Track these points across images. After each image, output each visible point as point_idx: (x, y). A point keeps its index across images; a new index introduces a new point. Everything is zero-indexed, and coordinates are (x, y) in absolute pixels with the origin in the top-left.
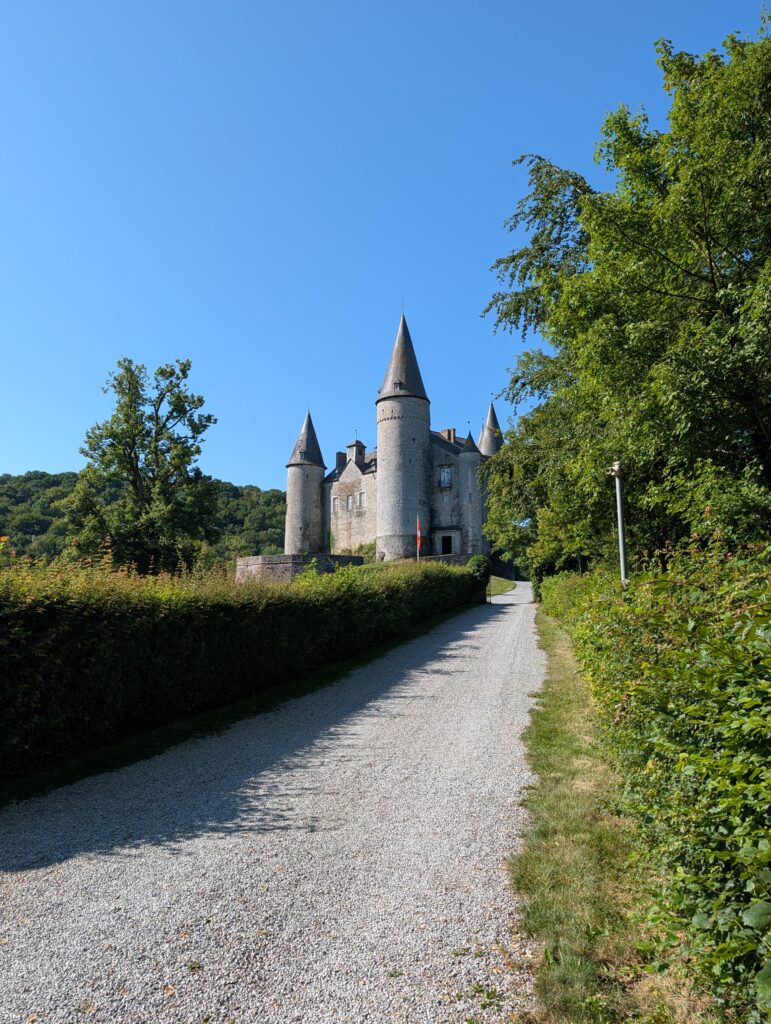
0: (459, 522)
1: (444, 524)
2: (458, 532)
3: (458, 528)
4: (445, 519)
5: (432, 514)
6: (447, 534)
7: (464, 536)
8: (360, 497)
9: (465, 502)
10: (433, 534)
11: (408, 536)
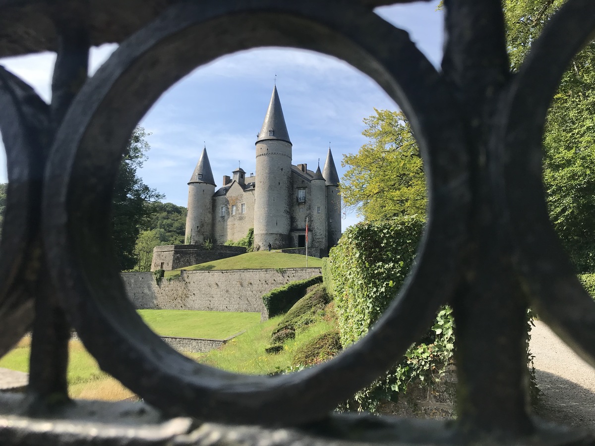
0: (310, 226)
1: (300, 227)
2: (309, 233)
3: (309, 230)
4: (301, 223)
5: (292, 220)
6: (302, 234)
7: (315, 236)
8: (242, 207)
9: (315, 212)
10: (292, 233)
11: (277, 234)
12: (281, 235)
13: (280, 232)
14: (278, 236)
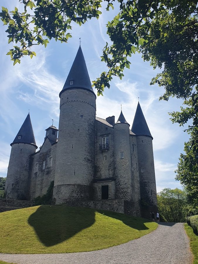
0: (114, 174)
1: (103, 177)
2: (113, 182)
3: (113, 179)
4: (105, 173)
7: (118, 185)
9: (118, 159)
10: (95, 184)
11: (74, 185)
12: (79, 185)
13: (79, 182)
14: (76, 187)
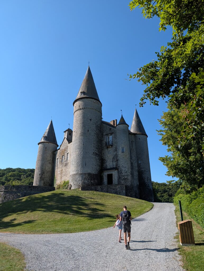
0: (117, 165)
1: (108, 167)
2: (116, 171)
3: (116, 168)
4: (109, 163)
5: (102, 161)
6: (110, 172)
7: (120, 173)
8: (67, 155)
9: (120, 152)
10: (102, 172)
11: (85, 174)
12: (89, 174)
13: (89, 171)
14: (87, 175)
